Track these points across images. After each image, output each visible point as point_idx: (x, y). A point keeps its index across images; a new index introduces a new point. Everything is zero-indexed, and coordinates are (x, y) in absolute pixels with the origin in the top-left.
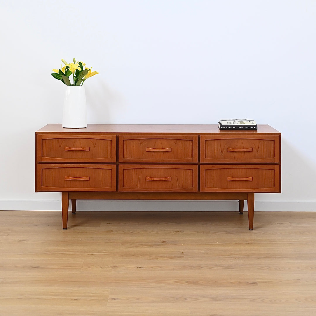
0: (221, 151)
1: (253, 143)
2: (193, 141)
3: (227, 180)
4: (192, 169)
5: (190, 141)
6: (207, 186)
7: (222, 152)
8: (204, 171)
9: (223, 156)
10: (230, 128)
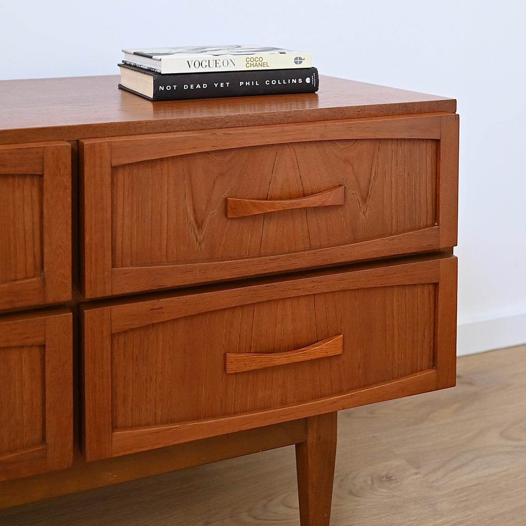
0: (192, 218)
1: (346, 161)
2: (41, 176)
3: (225, 369)
4: (40, 339)
5: (28, 180)
6: (120, 421)
7: (200, 226)
8: (107, 342)
9: (203, 246)
10: (198, 86)
